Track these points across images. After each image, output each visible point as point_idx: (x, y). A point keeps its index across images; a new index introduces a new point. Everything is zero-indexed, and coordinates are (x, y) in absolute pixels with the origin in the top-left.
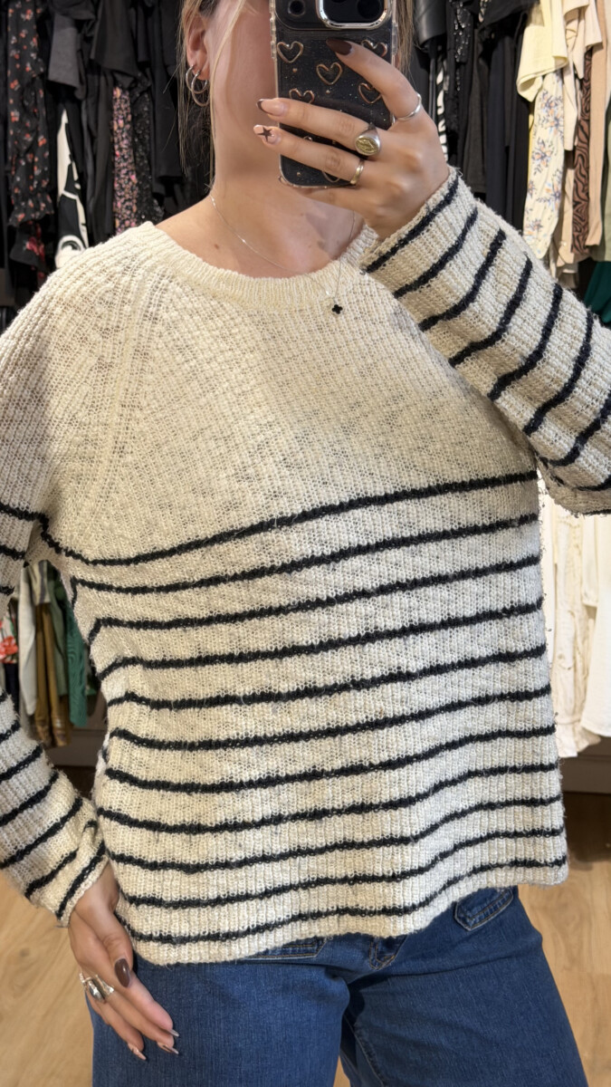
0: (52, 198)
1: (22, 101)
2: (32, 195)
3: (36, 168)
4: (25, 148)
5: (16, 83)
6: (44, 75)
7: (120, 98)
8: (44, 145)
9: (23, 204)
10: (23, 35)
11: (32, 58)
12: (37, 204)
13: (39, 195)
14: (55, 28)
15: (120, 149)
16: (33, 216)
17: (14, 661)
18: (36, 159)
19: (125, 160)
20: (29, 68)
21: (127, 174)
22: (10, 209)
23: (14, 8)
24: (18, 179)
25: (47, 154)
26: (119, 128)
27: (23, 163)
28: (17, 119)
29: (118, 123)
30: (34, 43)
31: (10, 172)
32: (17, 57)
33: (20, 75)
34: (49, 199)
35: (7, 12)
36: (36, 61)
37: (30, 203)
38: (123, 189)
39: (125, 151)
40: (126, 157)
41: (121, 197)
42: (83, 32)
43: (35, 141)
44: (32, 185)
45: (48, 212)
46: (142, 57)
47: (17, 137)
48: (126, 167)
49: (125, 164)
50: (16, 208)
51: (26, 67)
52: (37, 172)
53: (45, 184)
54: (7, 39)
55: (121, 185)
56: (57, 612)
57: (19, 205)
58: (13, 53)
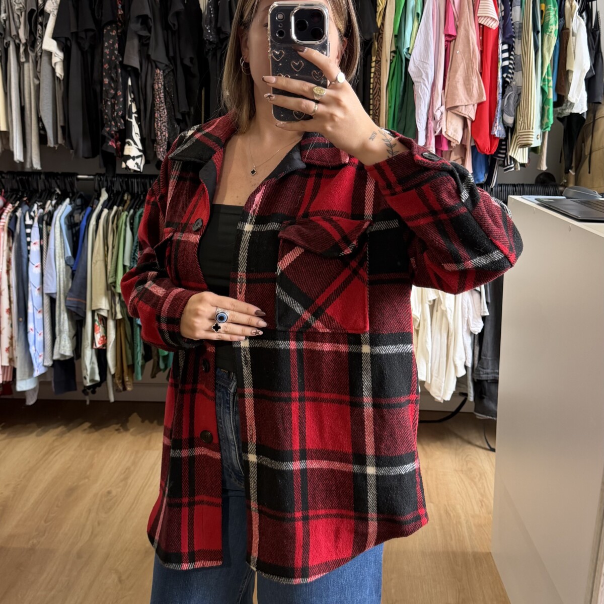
0: (124, 121)
1: (111, 73)
2: (114, 119)
3: (116, 106)
4: (110, 96)
5: (107, 65)
6: (121, 62)
7: (159, 74)
8: (120, 95)
9: (109, 123)
10: (111, 42)
11: (115, 53)
12: (116, 123)
13: (117, 119)
14: (127, 39)
15: (160, 98)
16: (114, 129)
17: (104, 348)
18: (116, 102)
19: (162, 103)
20: (113, 58)
21: (163, 109)
22: (103, 126)
23: (107, 29)
24: (107, 111)
25: (122, 99)
26: (159, 88)
27: (109, 103)
28: (107, 82)
29: (158, 85)
30: (116, 46)
31: (103, 108)
32: (108, 53)
33: (110, 62)
34: (122, 121)
35: (103, 31)
36: (117, 55)
37: (113, 123)
38: (161, 117)
39: (162, 99)
40: (163, 101)
41: (160, 121)
42: (141, 41)
43: (116, 94)
44: (114, 114)
45: (121, 128)
46: (171, 54)
47: (107, 92)
48: (163, 106)
49: (162, 105)
50: (106, 125)
51: (112, 58)
52: (116, 108)
53: (120, 114)
54: (103, 44)
55: (160, 115)
56: (128, 323)
57: (108, 124)
58: (107, 51)
